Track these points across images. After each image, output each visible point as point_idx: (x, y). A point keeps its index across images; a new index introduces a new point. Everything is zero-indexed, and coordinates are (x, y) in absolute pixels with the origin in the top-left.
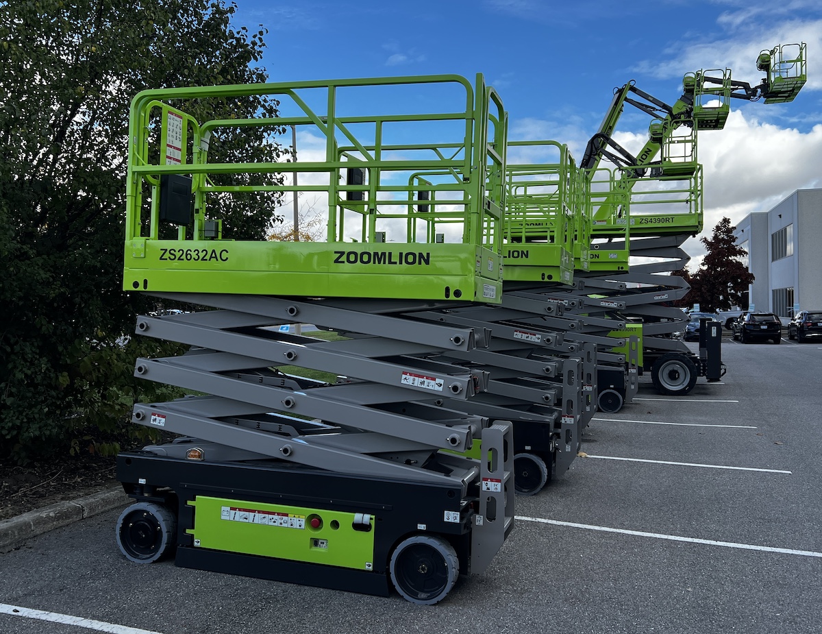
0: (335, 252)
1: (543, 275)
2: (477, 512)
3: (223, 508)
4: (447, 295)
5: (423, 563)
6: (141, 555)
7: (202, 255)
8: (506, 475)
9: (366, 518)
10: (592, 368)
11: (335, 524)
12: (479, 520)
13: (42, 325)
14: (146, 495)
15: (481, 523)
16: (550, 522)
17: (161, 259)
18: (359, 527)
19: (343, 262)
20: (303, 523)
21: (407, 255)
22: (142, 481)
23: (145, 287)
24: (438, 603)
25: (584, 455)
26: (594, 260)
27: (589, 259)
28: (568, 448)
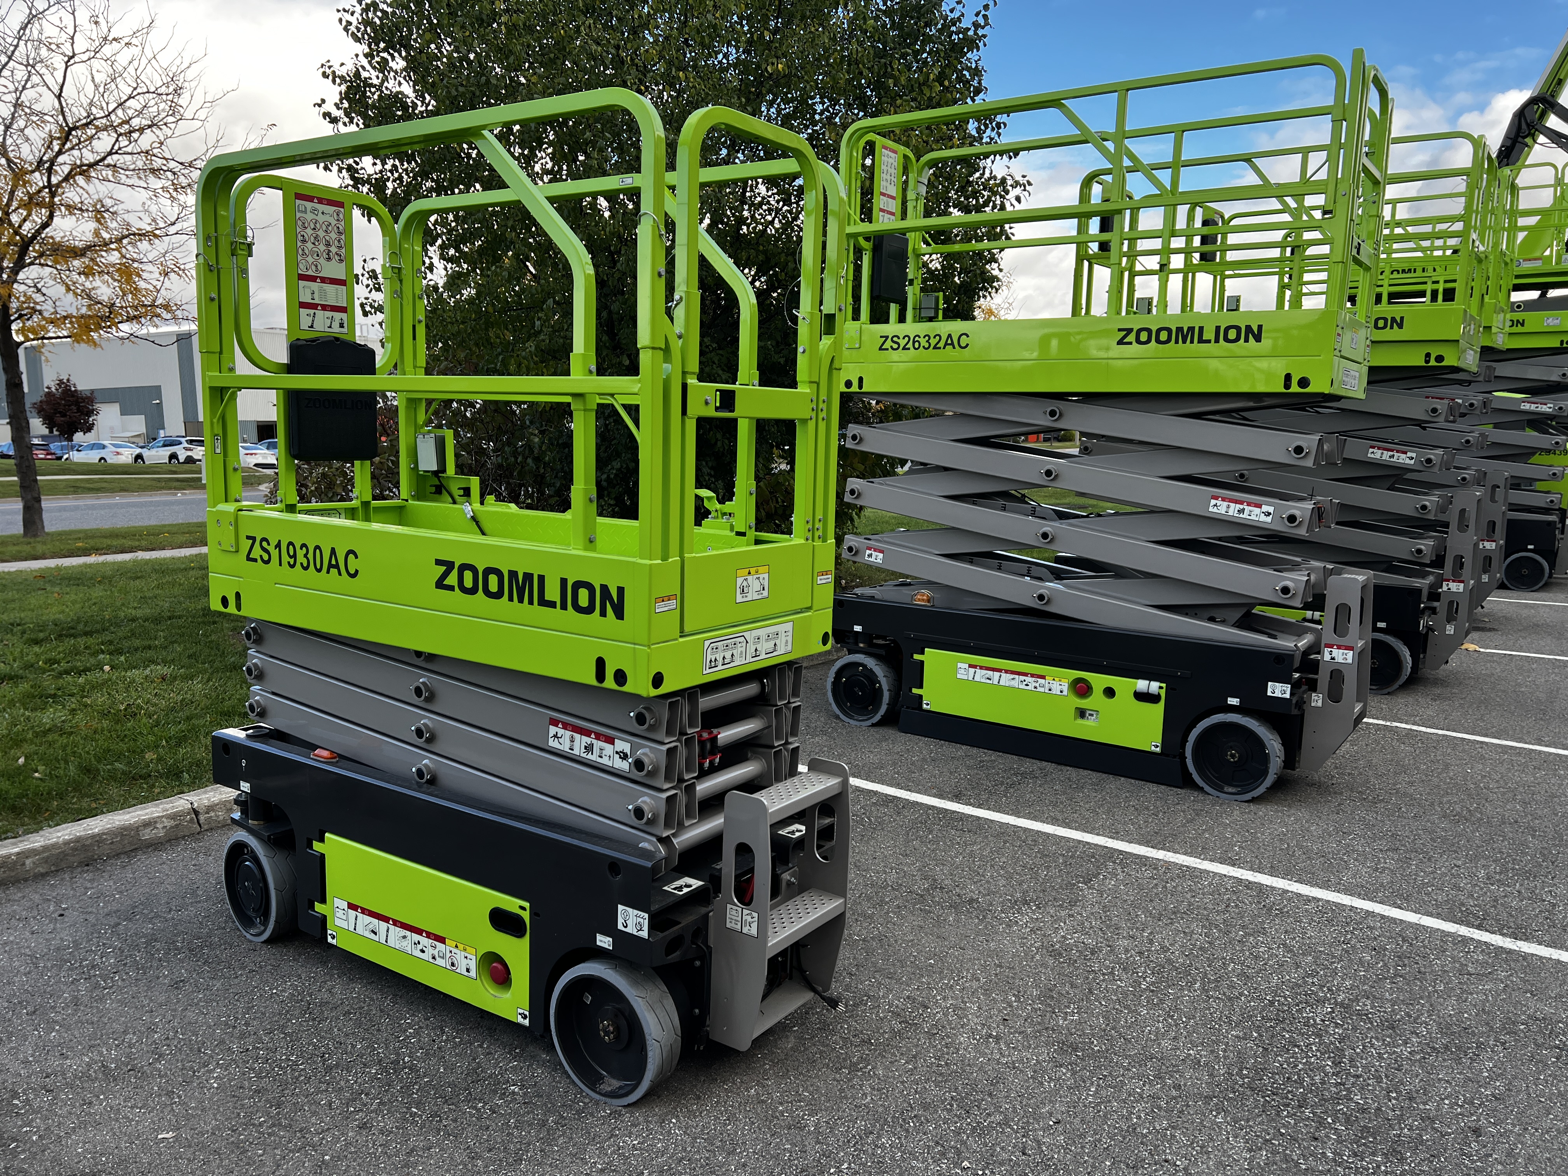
0: (1120, 330)
1: (1428, 355)
2: (1314, 690)
3: (960, 665)
4: (1287, 385)
5: (1232, 748)
6: (856, 717)
7: (933, 342)
8: (1360, 644)
9: (1154, 687)
10: (1499, 512)
11: (1110, 692)
12: (1317, 700)
13: (717, 440)
14: (861, 645)
15: (1320, 704)
16: (1415, 728)
17: (881, 349)
18: (1142, 697)
19: (1130, 343)
20: (1065, 689)
21: (1227, 329)
22: (858, 628)
23: (860, 386)
24: (1253, 800)
25: (1472, 647)
26: (1515, 329)
27: (1507, 329)
28: (1450, 630)
